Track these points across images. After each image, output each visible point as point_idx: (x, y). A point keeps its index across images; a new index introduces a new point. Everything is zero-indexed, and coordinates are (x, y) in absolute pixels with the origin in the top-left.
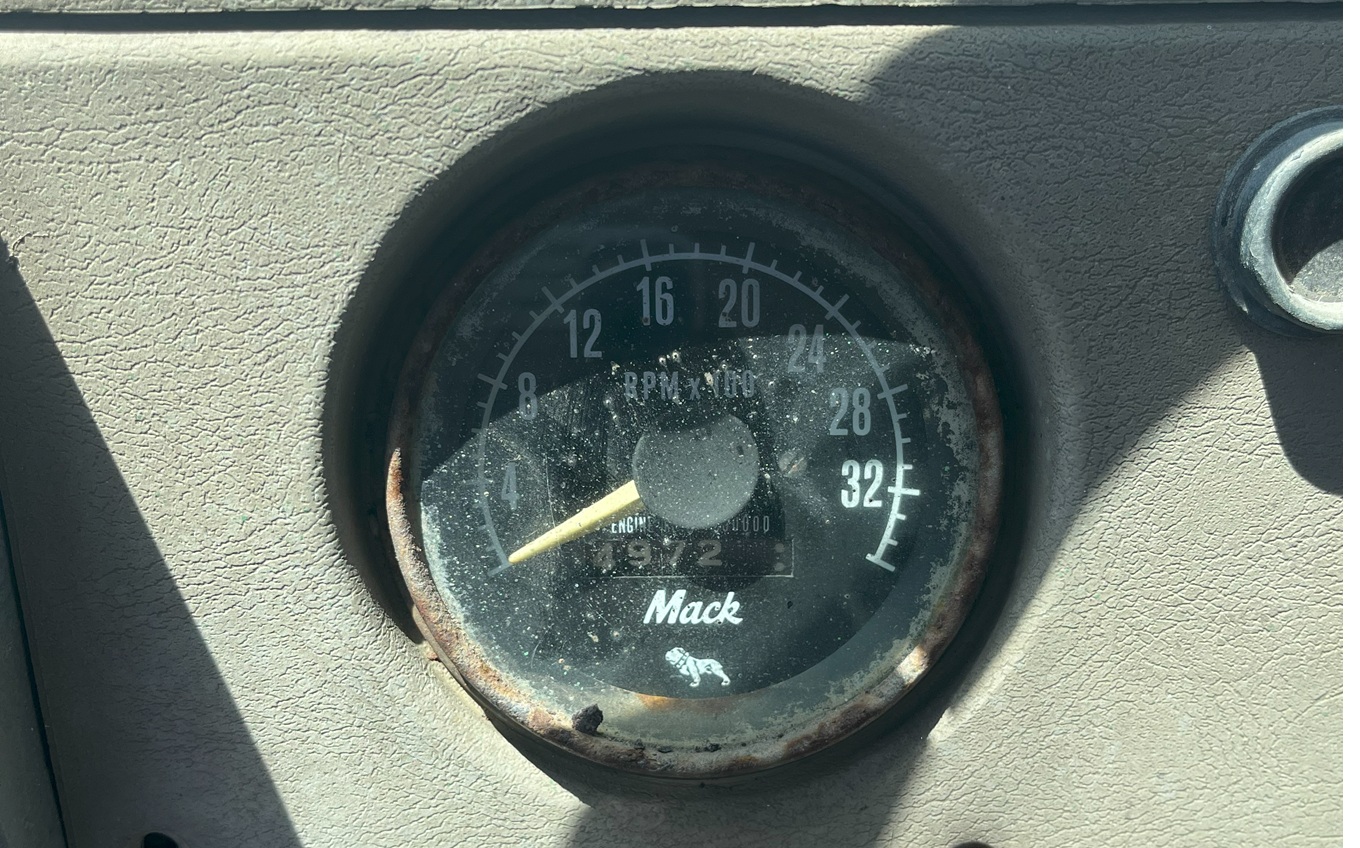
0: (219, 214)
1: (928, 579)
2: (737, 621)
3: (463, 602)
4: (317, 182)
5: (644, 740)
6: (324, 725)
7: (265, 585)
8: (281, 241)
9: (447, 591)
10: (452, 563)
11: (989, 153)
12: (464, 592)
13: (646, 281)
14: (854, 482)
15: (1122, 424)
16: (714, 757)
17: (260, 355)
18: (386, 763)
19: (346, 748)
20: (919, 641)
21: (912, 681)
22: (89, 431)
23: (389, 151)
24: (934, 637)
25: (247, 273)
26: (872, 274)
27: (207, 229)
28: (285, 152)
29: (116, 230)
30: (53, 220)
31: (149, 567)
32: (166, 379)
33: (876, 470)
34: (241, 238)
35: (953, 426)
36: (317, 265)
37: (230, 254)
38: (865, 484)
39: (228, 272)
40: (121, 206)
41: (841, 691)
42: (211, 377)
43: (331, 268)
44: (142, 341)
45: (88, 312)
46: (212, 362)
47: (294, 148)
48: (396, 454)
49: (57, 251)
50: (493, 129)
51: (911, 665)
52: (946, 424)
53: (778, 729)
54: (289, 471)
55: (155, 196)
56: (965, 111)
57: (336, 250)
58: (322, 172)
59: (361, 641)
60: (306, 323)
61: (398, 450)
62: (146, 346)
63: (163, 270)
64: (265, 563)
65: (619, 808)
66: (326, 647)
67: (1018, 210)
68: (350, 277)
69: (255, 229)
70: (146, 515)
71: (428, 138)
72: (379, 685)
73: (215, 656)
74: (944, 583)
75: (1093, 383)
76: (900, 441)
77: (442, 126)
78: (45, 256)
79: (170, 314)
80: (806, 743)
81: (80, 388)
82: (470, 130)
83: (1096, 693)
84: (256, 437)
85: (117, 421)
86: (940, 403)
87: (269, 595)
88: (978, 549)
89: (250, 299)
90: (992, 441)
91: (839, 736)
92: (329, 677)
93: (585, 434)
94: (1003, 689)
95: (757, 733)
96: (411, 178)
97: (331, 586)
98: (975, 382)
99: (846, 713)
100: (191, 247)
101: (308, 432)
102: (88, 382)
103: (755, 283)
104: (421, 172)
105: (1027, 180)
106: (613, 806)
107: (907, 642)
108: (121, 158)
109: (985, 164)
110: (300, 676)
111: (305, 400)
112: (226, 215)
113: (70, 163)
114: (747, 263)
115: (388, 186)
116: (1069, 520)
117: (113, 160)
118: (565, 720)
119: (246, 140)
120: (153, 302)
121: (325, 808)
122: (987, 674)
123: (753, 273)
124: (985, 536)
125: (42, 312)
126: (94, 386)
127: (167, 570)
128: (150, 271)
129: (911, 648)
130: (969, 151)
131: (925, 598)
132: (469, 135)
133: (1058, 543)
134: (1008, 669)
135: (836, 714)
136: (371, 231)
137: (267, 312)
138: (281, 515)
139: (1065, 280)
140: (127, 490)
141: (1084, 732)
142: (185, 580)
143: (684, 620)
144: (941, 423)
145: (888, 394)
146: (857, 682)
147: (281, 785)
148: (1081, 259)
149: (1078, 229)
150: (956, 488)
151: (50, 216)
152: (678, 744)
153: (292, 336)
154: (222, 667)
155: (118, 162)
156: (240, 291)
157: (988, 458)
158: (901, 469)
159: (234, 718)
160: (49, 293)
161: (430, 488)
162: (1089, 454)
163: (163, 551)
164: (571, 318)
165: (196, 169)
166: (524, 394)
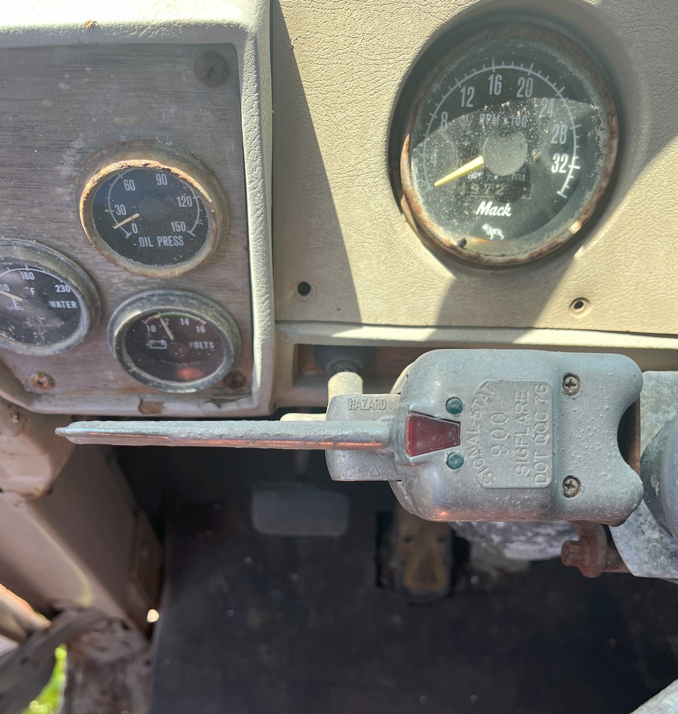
0: (367, 33)
1: (584, 196)
2: (509, 215)
3: (423, 197)
4: (403, 22)
5: (480, 252)
6: (370, 241)
7: (359, 184)
8: (387, 45)
9: (418, 193)
10: (420, 182)
11: (635, 29)
12: (424, 193)
13: (492, 76)
14: (557, 163)
15: (662, 137)
16: (504, 258)
17: (373, 91)
18: (390, 257)
19: (377, 250)
20: (578, 219)
21: (575, 233)
22: (308, 119)
23: (431, 11)
24: (584, 217)
25: (373, 57)
26: (581, 76)
27: (362, 38)
28: (394, 9)
29: (330, 37)
30: (308, 31)
31: (320, 175)
32: (338, 99)
33: (566, 157)
34: (373, 43)
35: (601, 138)
36: (398, 56)
37: (368, 49)
38: (561, 163)
39: (366, 56)
40: (333, 28)
41: (548, 237)
42: (354, 99)
43: (403, 57)
44: (332, 83)
45: (315, 70)
46: (355, 93)
47: (398, 8)
48: (408, 136)
49: (308, 44)
50: (468, 5)
51: (575, 227)
52: (599, 137)
53: (525, 250)
54: (375, 139)
55: (346, 24)
56: (630, 12)
57: (405, 50)
58: (406, 18)
59: (389, 208)
60: (390, 79)
61: (409, 135)
62: (333, 85)
63: (344, 54)
64: (361, 176)
65: (465, 279)
66: (376, 210)
67: (641, 52)
68: (408, 61)
69: (379, 39)
70: (323, 154)
71: (445, 7)
72: (392, 225)
73: (338, 212)
74: (590, 197)
75: (656, 120)
76: (576, 147)
77: (451, 3)
78: (304, 46)
79: (344, 72)
80: (536, 254)
81: (308, 101)
82: (460, 5)
83: (634, 241)
84: (366, 125)
85: (319, 115)
86: (598, 128)
87: (360, 188)
88: (604, 185)
89: (373, 68)
90: (615, 143)
91: (547, 252)
92: (376, 222)
93: (472, 134)
94: (604, 238)
95: (519, 251)
96: (436, 23)
97: (382, 186)
98: (612, 120)
99: (549, 245)
100: (355, 45)
101: (384, 124)
102: (311, 99)
103: (531, 79)
104: (440, 20)
105: (646, 41)
106: (463, 278)
107: (574, 219)
108: (336, 8)
109: (633, 33)
110: (365, 221)
111: (385, 111)
112: (370, 33)
113: (318, 8)
114: (530, 71)
115: (428, 25)
116: (638, 173)
117: (334, 8)
118: (455, 243)
119: (381, 4)
120: (339, 67)
121: (365, 274)
122: (598, 233)
123: (532, 76)
124: (607, 179)
125: (299, 69)
126: (312, 100)
127: (326, 177)
128: (340, 54)
129: (575, 222)
130: (629, 28)
131: (582, 203)
132: (459, 7)
133: (632, 182)
134: (606, 231)
135: (546, 245)
136: (419, 43)
137: (377, 74)
138: (369, 157)
139: (653, 80)
140: (318, 144)
141: (627, 256)
142: (332, 181)
143: (490, 214)
144: (597, 136)
145: (574, 128)
146: (555, 233)
147: (352, 264)
148: (659, 73)
149: (660, 61)
150: (599, 162)
151: (308, 29)
152: (491, 254)
153: (385, 84)
154: (339, 216)
155: (335, 9)
156: (370, 65)
157: (612, 150)
158: (575, 158)
159: (340, 236)
160: (303, 61)
161: (415, 152)
162: (649, 148)
163: (326, 169)
164: (463, 90)
165: (362, 13)
166: (443, 120)
